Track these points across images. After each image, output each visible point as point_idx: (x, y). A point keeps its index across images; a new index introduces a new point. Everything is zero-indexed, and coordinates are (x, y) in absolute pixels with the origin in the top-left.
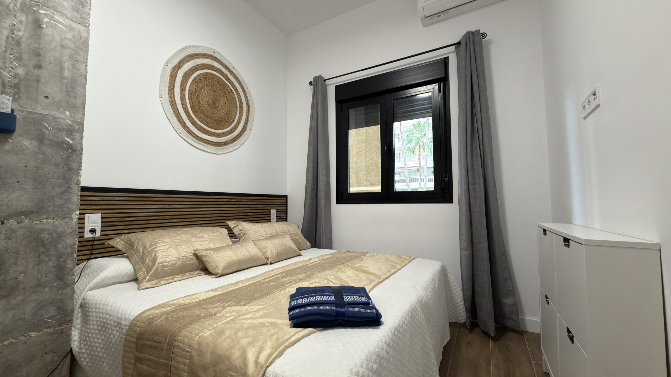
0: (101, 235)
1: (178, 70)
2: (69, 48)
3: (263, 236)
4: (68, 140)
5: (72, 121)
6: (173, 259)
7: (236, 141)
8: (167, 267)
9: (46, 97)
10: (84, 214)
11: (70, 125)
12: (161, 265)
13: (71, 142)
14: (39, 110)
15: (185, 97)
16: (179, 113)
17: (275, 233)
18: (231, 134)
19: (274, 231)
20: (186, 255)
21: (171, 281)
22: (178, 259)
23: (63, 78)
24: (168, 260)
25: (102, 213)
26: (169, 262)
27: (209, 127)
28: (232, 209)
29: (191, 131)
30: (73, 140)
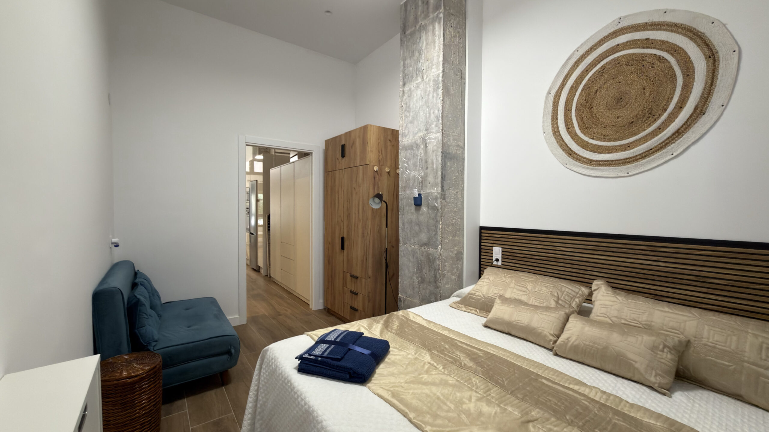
0: (502, 265)
1: (562, 90)
2: (435, 151)
3: (610, 317)
4: (436, 204)
5: (437, 193)
6: (481, 294)
7: (674, 143)
8: (473, 298)
9: (429, 183)
10: (492, 247)
11: (436, 196)
12: (470, 295)
13: (437, 205)
14: (428, 191)
15: (571, 119)
16: (563, 141)
17: (644, 323)
18: (657, 135)
19: (644, 318)
20: (492, 296)
21: (469, 311)
22: (484, 297)
23: (434, 169)
24: (476, 294)
25: (502, 248)
26: (476, 296)
27: (609, 140)
28: (661, 264)
29: (581, 156)
30: (437, 204)
